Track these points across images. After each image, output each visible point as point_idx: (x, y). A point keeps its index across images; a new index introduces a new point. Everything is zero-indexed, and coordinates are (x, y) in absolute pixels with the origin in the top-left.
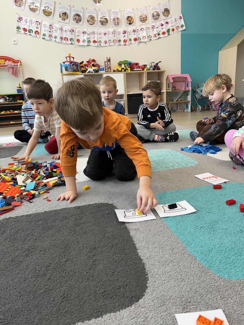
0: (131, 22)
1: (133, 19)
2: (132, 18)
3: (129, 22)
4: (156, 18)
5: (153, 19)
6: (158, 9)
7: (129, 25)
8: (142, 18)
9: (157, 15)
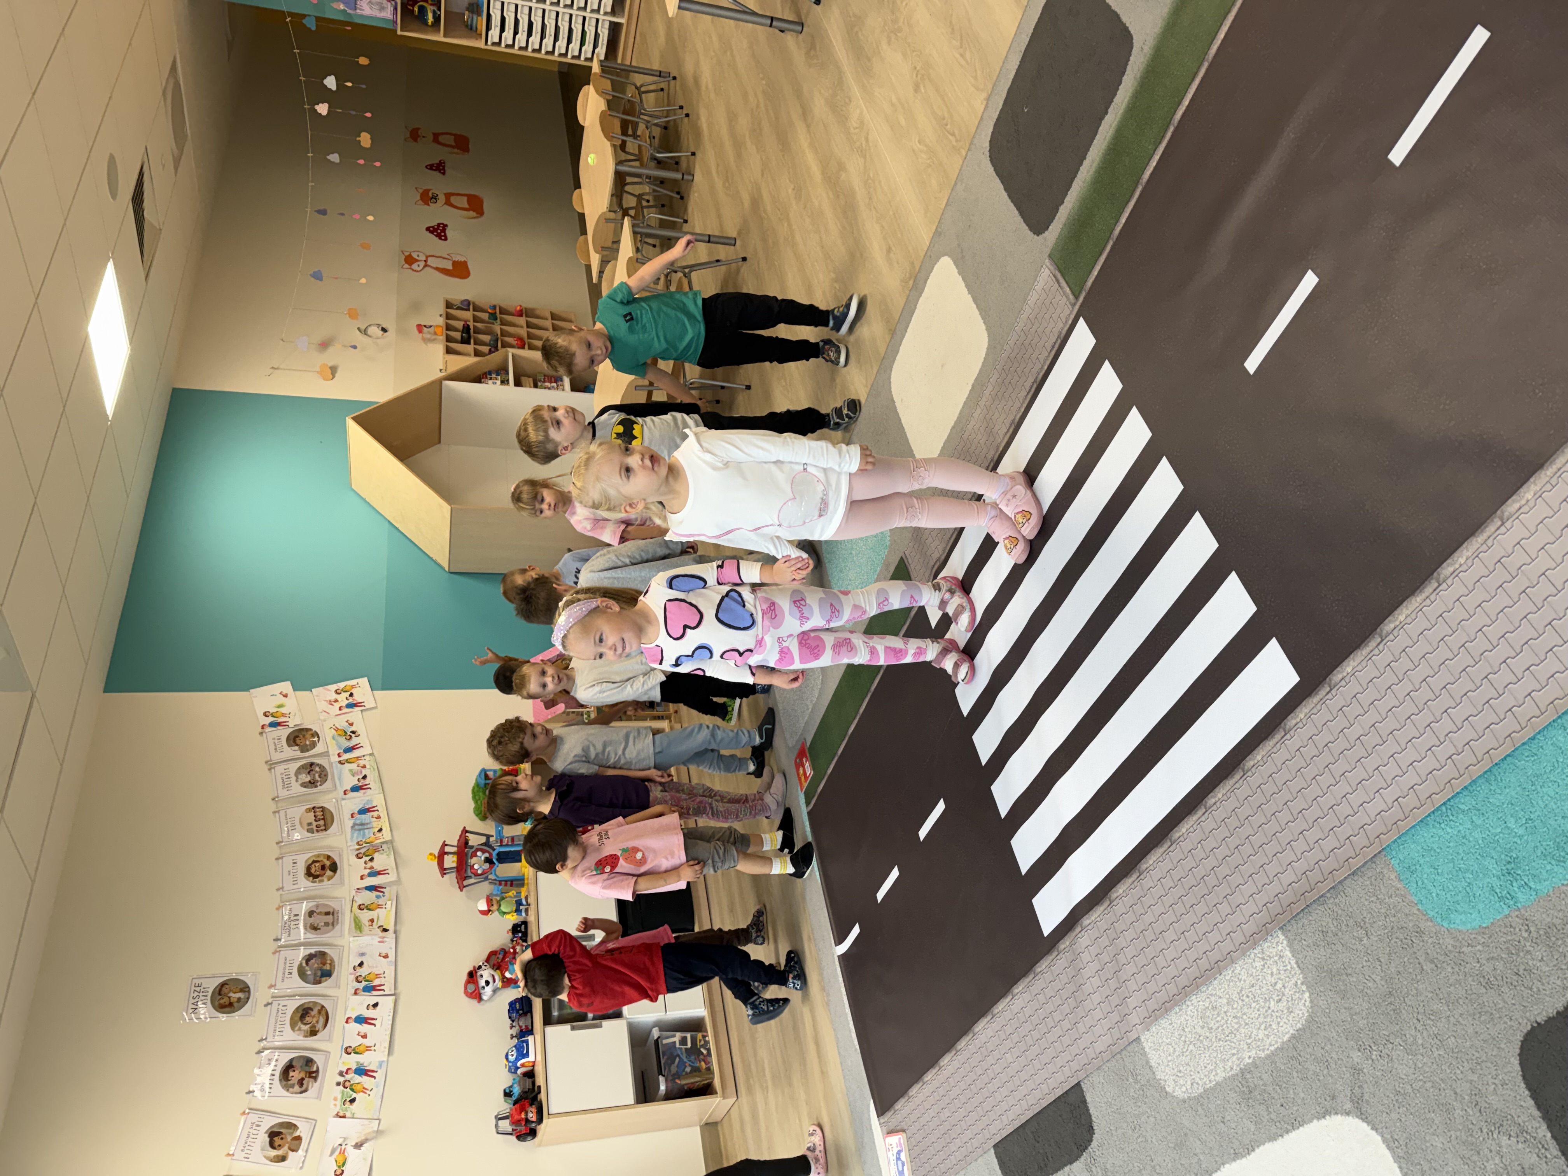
0: (328, 863)
1: (319, 856)
2: (314, 862)
3: (329, 873)
4: (320, 776)
5: (325, 786)
6: (286, 767)
7: (338, 871)
8: (315, 824)
9: (309, 773)
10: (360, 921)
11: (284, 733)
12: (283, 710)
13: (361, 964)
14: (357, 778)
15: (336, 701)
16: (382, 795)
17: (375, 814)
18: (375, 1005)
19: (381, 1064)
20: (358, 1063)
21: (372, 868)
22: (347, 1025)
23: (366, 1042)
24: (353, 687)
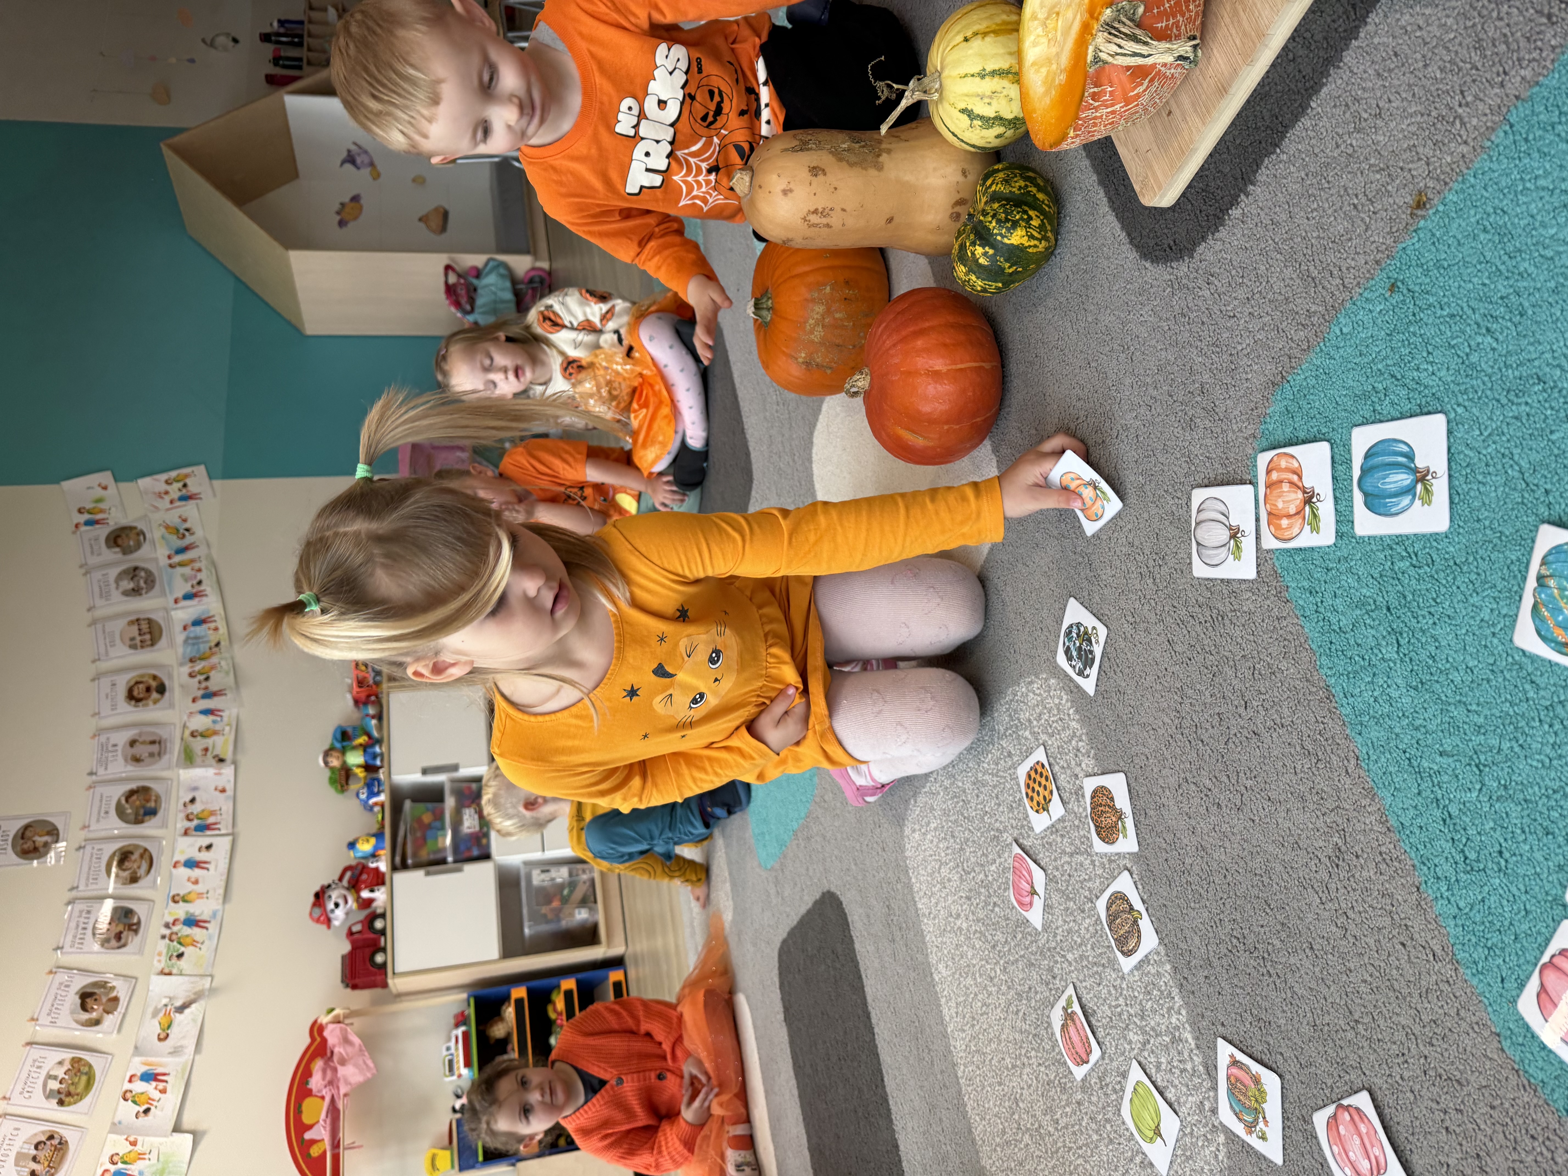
0: (154, 684)
1: (142, 676)
2: (137, 683)
3: (155, 695)
4: (145, 583)
5: (151, 594)
6: (105, 572)
7: (167, 694)
8: (139, 638)
9: (132, 579)
10: (191, 751)
11: (102, 532)
12: (102, 506)
13: (193, 801)
14: (189, 584)
15: (167, 493)
16: (220, 605)
17: (212, 625)
18: (209, 847)
19: (214, 915)
20: (187, 913)
21: (206, 688)
22: (174, 871)
23: (199, 888)
24: (187, 476)
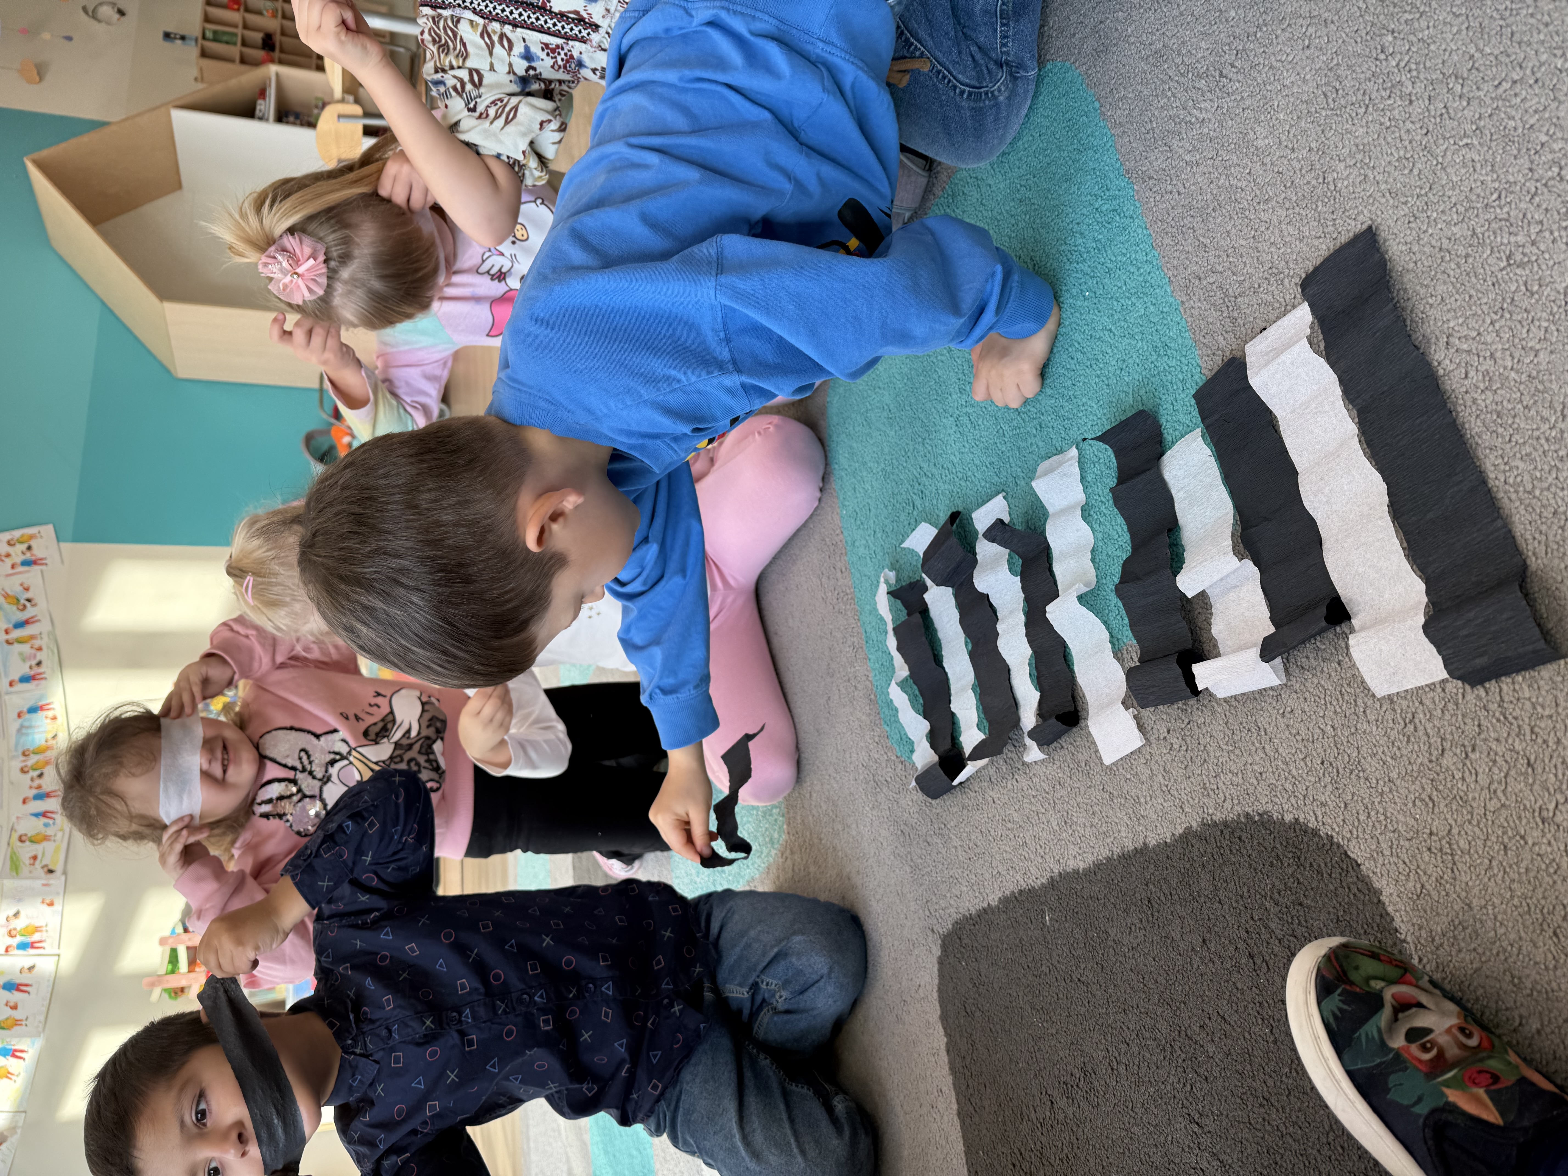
10: (18, 859)
13: (16, 917)
14: (27, 665)
15: (8, 556)
16: (60, 690)
17: (50, 714)
18: (31, 970)
21: (39, 787)
23: (17, 1014)
24: (32, 537)
